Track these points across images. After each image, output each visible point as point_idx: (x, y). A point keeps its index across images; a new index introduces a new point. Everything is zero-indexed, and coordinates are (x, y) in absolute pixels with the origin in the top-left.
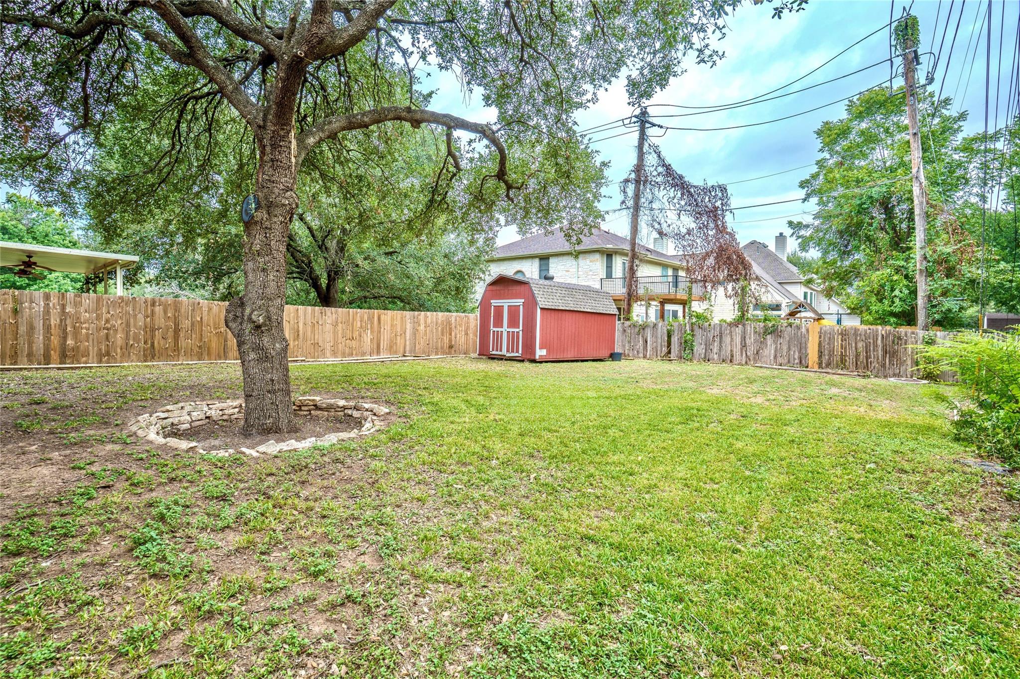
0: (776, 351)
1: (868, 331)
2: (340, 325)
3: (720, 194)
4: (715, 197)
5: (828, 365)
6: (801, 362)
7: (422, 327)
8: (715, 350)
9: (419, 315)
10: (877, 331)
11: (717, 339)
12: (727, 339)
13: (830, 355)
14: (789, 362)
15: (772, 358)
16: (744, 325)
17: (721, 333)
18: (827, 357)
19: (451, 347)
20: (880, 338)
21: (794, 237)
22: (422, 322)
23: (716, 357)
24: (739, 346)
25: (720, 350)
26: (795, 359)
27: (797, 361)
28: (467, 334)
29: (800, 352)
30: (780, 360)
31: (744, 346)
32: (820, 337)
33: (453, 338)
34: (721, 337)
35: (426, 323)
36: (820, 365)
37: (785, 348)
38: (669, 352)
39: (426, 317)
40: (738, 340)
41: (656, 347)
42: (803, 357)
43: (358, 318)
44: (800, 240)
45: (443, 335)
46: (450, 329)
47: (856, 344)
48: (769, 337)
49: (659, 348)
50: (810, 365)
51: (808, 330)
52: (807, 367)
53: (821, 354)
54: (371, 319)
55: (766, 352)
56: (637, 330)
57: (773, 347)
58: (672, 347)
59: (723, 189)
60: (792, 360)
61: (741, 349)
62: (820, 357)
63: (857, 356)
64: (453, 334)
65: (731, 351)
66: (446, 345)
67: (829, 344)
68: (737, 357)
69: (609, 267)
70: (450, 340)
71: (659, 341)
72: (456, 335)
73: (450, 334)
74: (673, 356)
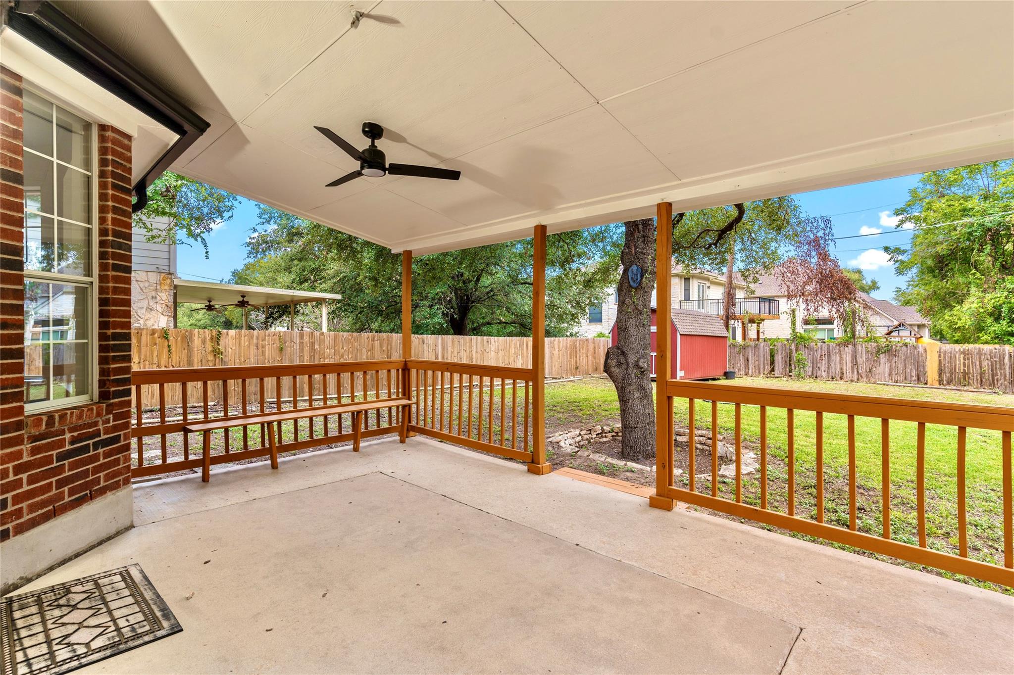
0: (890, 369)
1: (994, 351)
2: (500, 351)
3: (823, 225)
4: (817, 228)
5: (949, 382)
6: (919, 379)
7: (556, 352)
8: (823, 368)
9: (554, 340)
10: (1004, 351)
11: (825, 359)
12: (837, 358)
13: (951, 373)
14: (906, 379)
15: (887, 375)
16: (854, 345)
17: (829, 352)
18: (948, 375)
19: (577, 368)
20: (1007, 357)
21: (892, 262)
22: (556, 346)
23: (824, 374)
24: (849, 365)
25: (828, 368)
26: (911, 376)
27: (914, 378)
28: (587, 356)
29: (917, 370)
30: (895, 377)
31: (855, 363)
32: (940, 356)
33: (578, 360)
34: (829, 356)
35: (559, 348)
36: (940, 382)
37: (901, 366)
38: (773, 370)
39: (559, 342)
40: (848, 358)
41: (759, 365)
42: (921, 374)
43: (513, 346)
44: (897, 265)
45: (571, 358)
46: (576, 352)
47: (980, 362)
48: (882, 356)
49: (762, 366)
50: (929, 381)
51: (925, 350)
52: (926, 384)
53: (941, 372)
54: (521, 345)
55: (880, 370)
56: (737, 349)
57: (888, 365)
58: (776, 364)
59: (827, 221)
60: (909, 377)
61: (852, 368)
62: (940, 375)
63: (982, 374)
64: (578, 357)
65: (841, 369)
66: (573, 367)
67: (950, 362)
68: (848, 374)
69: (687, 290)
70: (576, 363)
71: (762, 359)
72: (580, 357)
73: (576, 357)
74: (777, 373)
